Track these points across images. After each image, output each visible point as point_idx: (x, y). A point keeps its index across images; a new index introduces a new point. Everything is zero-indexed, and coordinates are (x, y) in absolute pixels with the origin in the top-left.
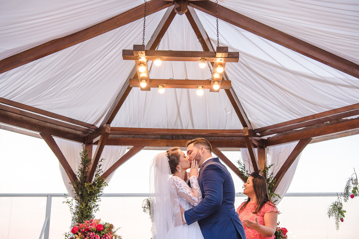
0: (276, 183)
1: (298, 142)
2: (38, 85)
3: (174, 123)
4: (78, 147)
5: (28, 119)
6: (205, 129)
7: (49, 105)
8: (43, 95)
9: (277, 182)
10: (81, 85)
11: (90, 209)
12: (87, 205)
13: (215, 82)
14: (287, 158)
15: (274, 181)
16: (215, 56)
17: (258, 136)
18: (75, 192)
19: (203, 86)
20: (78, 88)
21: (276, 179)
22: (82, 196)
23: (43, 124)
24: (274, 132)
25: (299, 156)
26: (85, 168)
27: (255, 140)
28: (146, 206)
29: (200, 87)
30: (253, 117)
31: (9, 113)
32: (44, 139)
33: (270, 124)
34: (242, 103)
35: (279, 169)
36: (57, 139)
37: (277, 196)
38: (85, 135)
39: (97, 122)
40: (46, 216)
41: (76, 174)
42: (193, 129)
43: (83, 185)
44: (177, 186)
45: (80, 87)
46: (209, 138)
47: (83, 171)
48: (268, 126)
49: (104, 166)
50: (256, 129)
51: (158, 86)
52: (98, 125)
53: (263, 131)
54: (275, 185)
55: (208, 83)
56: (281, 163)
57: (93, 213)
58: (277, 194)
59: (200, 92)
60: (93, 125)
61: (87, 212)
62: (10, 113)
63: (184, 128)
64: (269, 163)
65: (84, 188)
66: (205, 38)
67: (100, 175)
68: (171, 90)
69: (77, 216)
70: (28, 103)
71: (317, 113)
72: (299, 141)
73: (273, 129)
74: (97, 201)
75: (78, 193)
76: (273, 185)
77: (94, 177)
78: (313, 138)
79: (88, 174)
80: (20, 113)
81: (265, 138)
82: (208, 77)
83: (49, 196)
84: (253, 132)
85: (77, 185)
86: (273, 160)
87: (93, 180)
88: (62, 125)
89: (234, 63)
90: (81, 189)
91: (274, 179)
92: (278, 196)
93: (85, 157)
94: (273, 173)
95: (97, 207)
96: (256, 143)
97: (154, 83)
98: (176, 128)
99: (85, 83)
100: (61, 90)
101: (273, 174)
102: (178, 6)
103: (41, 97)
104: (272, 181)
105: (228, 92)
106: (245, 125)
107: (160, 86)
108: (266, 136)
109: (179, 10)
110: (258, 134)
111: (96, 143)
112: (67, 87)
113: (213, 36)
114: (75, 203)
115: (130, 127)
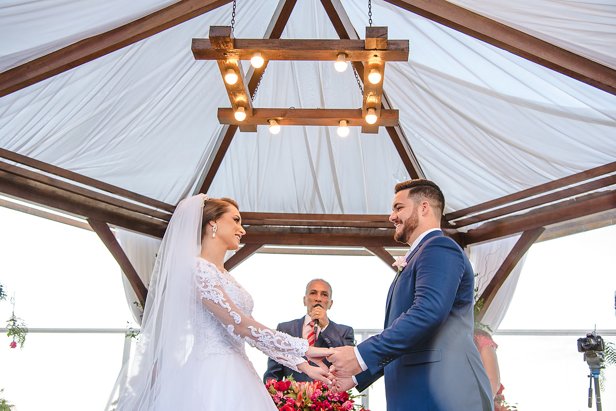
0: (483, 306)
1: (520, 236)
2: (71, 130)
3: (310, 204)
5: (66, 194)
6: (361, 213)
7: (96, 168)
8: (83, 151)
9: (485, 305)
10: (145, 131)
13: (369, 110)
14: (502, 264)
15: (479, 303)
16: (363, 48)
17: (452, 227)
19: (348, 119)
20: (142, 137)
21: (483, 300)
24: (478, 220)
25: (523, 259)
29: (343, 122)
31: (32, 181)
33: (473, 204)
34: (423, 166)
35: (489, 282)
36: (116, 231)
37: (486, 327)
42: (341, 213)
45: (145, 135)
46: (370, 231)
48: (467, 207)
50: (448, 214)
51: (268, 121)
53: (461, 216)
54: (481, 309)
55: (357, 114)
56: (492, 272)
58: (485, 325)
59: (343, 131)
62: (33, 183)
63: (327, 213)
70: (62, 165)
71: (555, 179)
72: (522, 233)
76: (478, 308)
78: (547, 227)
80: (49, 183)
81: (464, 230)
86: (477, 267)
88: (124, 206)
91: (480, 299)
92: (488, 328)
94: (478, 288)
97: (261, 115)
98: (313, 213)
99: (151, 128)
100: (113, 141)
101: (477, 290)
103: (80, 153)
104: (477, 302)
107: (271, 122)
108: (465, 227)
110: (451, 222)
112: (121, 136)
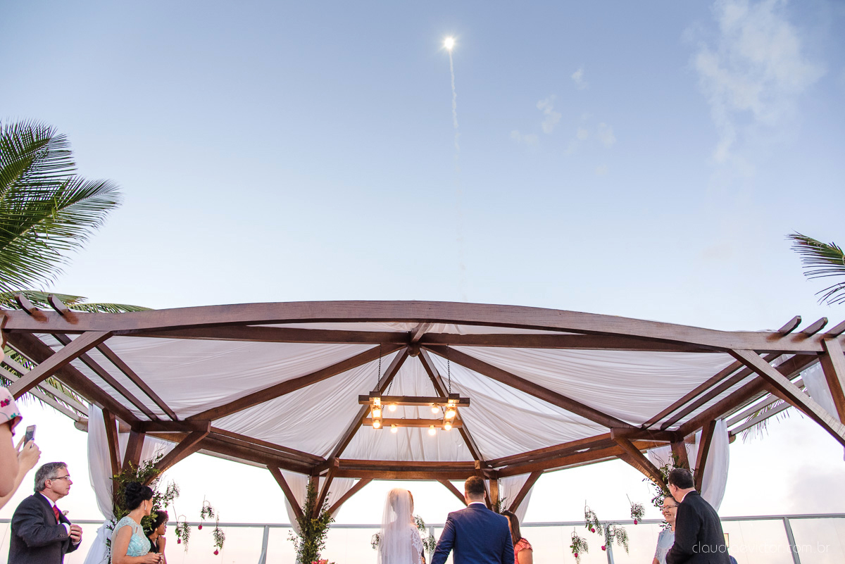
1: (530, 474)
4: (304, 479)
5: (256, 452)
6: (435, 461)
7: (278, 438)
11: (316, 547)
12: (312, 543)
13: (447, 422)
14: (520, 491)
16: (447, 402)
17: (490, 468)
18: (300, 528)
19: (435, 425)
22: (308, 534)
23: (270, 456)
24: (505, 464)
26: (311, 502)
27: (487, 472)
28: (376, 542)
29: (432, 426)
30: (484, 449)
32: (269, 469)
33: (502, 457)
34: (474, 437)
35: (512, 502)
36: (282, 471)
38: (311, 466)
39: (326, 454)
40: (263, 549)
41: (302, 508)
42: (423, 461)
43: (309, 521)
44: (413, 538)
47: (309, 505)
49: (331, 500)
50: (488, 461)
51: (390, 425)
52: (326, 458)
53: (495, 463)
55: (439, 422)
56: (514, 496)
57: (319, 552)
59: (432, 431)
60: (321, 457)
61: (313, 551)
62: (238, 447)
63: (414, 460)
64: (501, 497)
65: (311, 524)
66: (436, 375)
67: (327, 509)
68: (403, 429)
69: (302, 555)
72: (531, 472)
73: (506, 460)
74: (323, 538)
75: (304, 530)
77: (321, 511)
79: (315, 509)
80: (249, 447)
81: (497, 469)
82: (440, 417)
83: (267, 527)
84: (484, 464)
85: (304, 522)
86: (505, 494)
87: (320, 515)
89: (466, 408)
90: (307, 526)
93: (312, 490)
94: (505, 506)
95: (324, 545)
96: (488, 475)
97: (387, 422)
102: (411, 349)
105: (461, 430)
106: (476, 458)
107: (392, 425)
108: (498, 467)
109: (412, 353)
110: (490, 466)
111: (324, 475)
113: (444, 374)
114: (300, 540)
115: (358, 459)
